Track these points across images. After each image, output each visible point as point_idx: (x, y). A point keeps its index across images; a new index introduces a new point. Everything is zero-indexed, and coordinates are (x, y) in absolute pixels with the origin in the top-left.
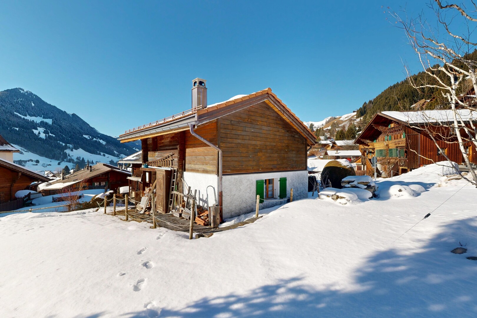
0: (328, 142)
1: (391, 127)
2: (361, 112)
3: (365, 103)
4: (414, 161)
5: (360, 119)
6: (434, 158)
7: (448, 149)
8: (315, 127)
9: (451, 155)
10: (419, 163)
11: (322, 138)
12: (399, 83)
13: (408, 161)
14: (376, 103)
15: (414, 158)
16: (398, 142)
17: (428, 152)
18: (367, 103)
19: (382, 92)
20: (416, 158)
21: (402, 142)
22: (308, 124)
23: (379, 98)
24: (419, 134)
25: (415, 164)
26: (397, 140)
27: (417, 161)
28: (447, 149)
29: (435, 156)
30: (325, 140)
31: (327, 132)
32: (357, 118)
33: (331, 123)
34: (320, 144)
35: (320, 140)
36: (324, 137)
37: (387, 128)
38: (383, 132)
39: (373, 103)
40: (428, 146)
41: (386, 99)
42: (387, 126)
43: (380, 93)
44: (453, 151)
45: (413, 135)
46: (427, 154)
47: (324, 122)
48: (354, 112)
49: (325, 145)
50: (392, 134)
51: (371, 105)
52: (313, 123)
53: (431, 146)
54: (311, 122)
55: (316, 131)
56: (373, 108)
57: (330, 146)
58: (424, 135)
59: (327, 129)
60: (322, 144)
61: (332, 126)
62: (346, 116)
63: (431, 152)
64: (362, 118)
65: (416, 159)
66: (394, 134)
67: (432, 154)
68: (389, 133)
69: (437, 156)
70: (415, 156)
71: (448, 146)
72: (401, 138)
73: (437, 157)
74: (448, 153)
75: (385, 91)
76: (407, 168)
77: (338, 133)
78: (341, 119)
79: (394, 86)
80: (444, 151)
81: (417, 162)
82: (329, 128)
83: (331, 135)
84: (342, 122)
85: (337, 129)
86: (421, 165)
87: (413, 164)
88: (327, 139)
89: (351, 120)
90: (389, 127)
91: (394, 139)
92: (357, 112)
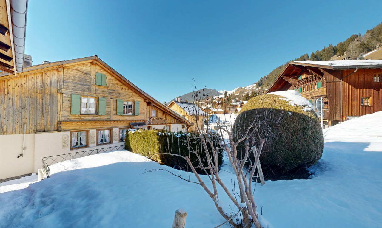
0: (237, 103)
1: (301, 78)
2: (259, 84)
3: (262, 78)
4: (336, 112)
5: (259, 89)
6: (358, 108)
7: (373, 98)
8: (228, 94)
9: (375, 105)
10: (341, 115)
11: (233, 100)
12: (283, 65)
13: (328, 112)
14: (269, 78)
15: (336, 108)
16: (310, 93)
17: (351, 102)
18: (263, 78)
19: (272, 71)
20: (338, 108)
21: (315, 93)
22: (223, 92)
23: (270, 75)
24: (341, 81)
25: (337, 116)
26: (309, 92)
27: (339, 112)
28: (371, 98)
29: (359, 107)
30: (235, 102)
31: (237, 97)
32: (256, 88)
33: (239, 91)
34: (231, 105)
35: (231, 102)
36: (234, 100)
37: (297, 80)
38: (293, 84)
39: (266, 78)
40: (351, 95)
41: (275, 75)
42: (297, 78)
43: (271, 72)
44: (378, 100)
45: (334, 82)
46: (350, 104)
47: (234, 91)
48: (254, 84)
49: (235, 106)
50: (303, 86)
51: (265, 79)
52: (227, 91)
53: (354, 95)
54: (225, 91)
55: (229, 96)
56: (267, 81)
57: (238, 106)
58: (346, 82)
59: (237, 95)
60: (233, 105)
61: (240, 93)
62: (249, 86)
63: (354, 101)
64: (260, 88)
65: (338, 110)
66: (305, 85)
67: (355, 104)
68: (299, 85)
69: (360, 106)
70: (337, 106)
71: (373, 95)
72: (314, 88)
73: (361, 108)
74: (373, 103)
75: (275, 70)
76: (327, 120)
77: (244, 98)
78: (246, 89)
79: (280, 67)
80: (368, 101)
81: (339, 114)
82: (238, 94)
83: (239, 99)
84: (246, 90)
85: (243, 95)
86: (344, 116)
87: (335, 115)
88: (236, 101)
89: (252, 89)
90: (300, 79)
91: (306, 90)
92: (256, 84)
